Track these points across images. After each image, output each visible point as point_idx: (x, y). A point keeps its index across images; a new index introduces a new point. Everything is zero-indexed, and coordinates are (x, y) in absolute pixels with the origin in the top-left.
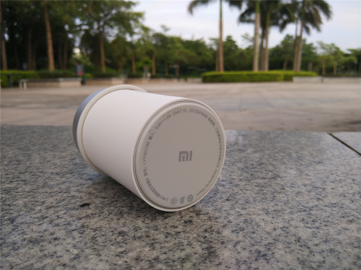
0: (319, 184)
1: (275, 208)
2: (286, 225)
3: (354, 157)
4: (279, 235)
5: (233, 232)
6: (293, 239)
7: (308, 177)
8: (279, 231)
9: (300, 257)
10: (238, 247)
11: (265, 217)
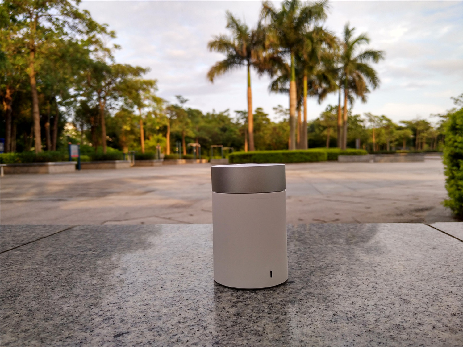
0: (443, 263)
1: (424, 278)
2: (438, 286)
3: (459, 243)
4: (438, 291)
5: (408, 290)
6: (447, 292)
7: (432, 259)
8: (436, 289)
9: (457, 299)
10: (418, 296)
11: (421, 283)
